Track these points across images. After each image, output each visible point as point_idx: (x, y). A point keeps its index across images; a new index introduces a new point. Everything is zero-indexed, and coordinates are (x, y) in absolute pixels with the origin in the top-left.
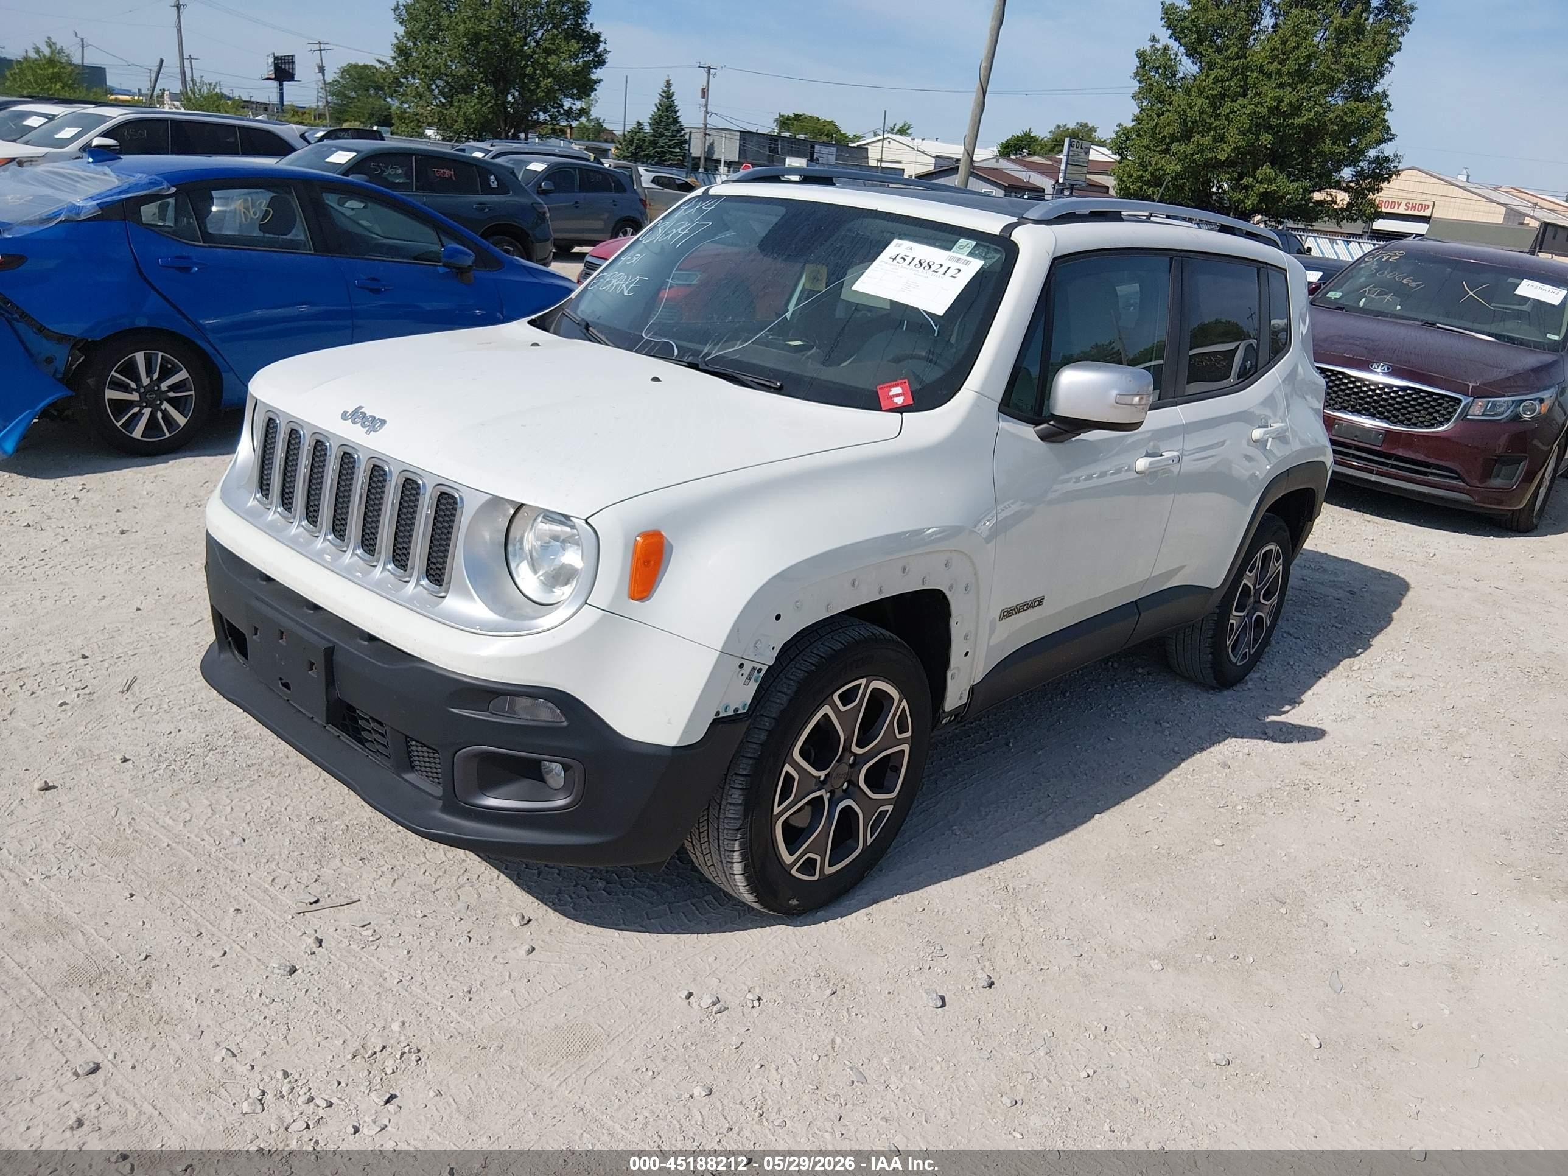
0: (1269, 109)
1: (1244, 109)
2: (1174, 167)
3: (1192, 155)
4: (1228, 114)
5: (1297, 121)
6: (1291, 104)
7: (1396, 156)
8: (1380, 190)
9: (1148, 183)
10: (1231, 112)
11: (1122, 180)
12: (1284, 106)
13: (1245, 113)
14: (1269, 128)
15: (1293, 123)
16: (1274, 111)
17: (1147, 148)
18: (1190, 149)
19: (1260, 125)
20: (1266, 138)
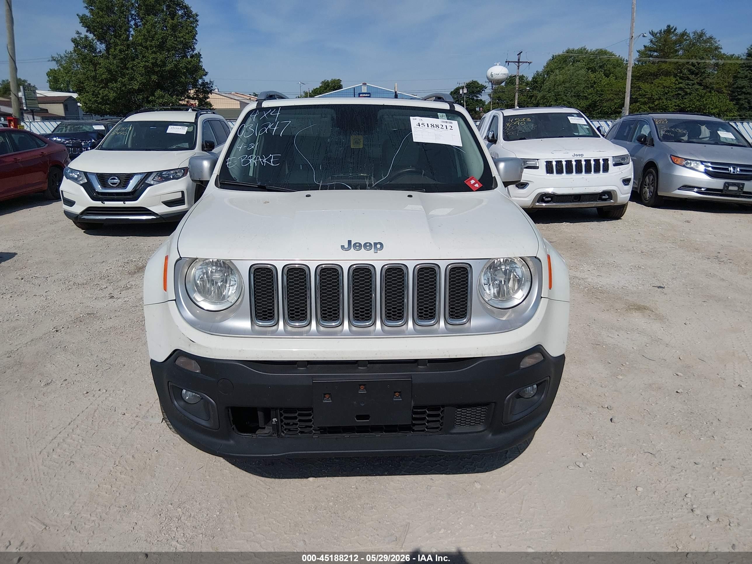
0: (152, 63)
1: (140, 64)
2: (112, 95)
3: (120, 88)
4: (132, 67)
5: (167, 68)
6: (161, 61)
7: (211, 82)
8: (208, 98)
9: (100, 103)
10: (133, 66)
11: (85, 103)
12: (159, 62)
13: (140, 66)
14: (155, 73)
15: (165, 70)
16: (155, 64)
17: (95, 86)
18: (119, 85)
19: (149, 71)
20: (154, 78)
